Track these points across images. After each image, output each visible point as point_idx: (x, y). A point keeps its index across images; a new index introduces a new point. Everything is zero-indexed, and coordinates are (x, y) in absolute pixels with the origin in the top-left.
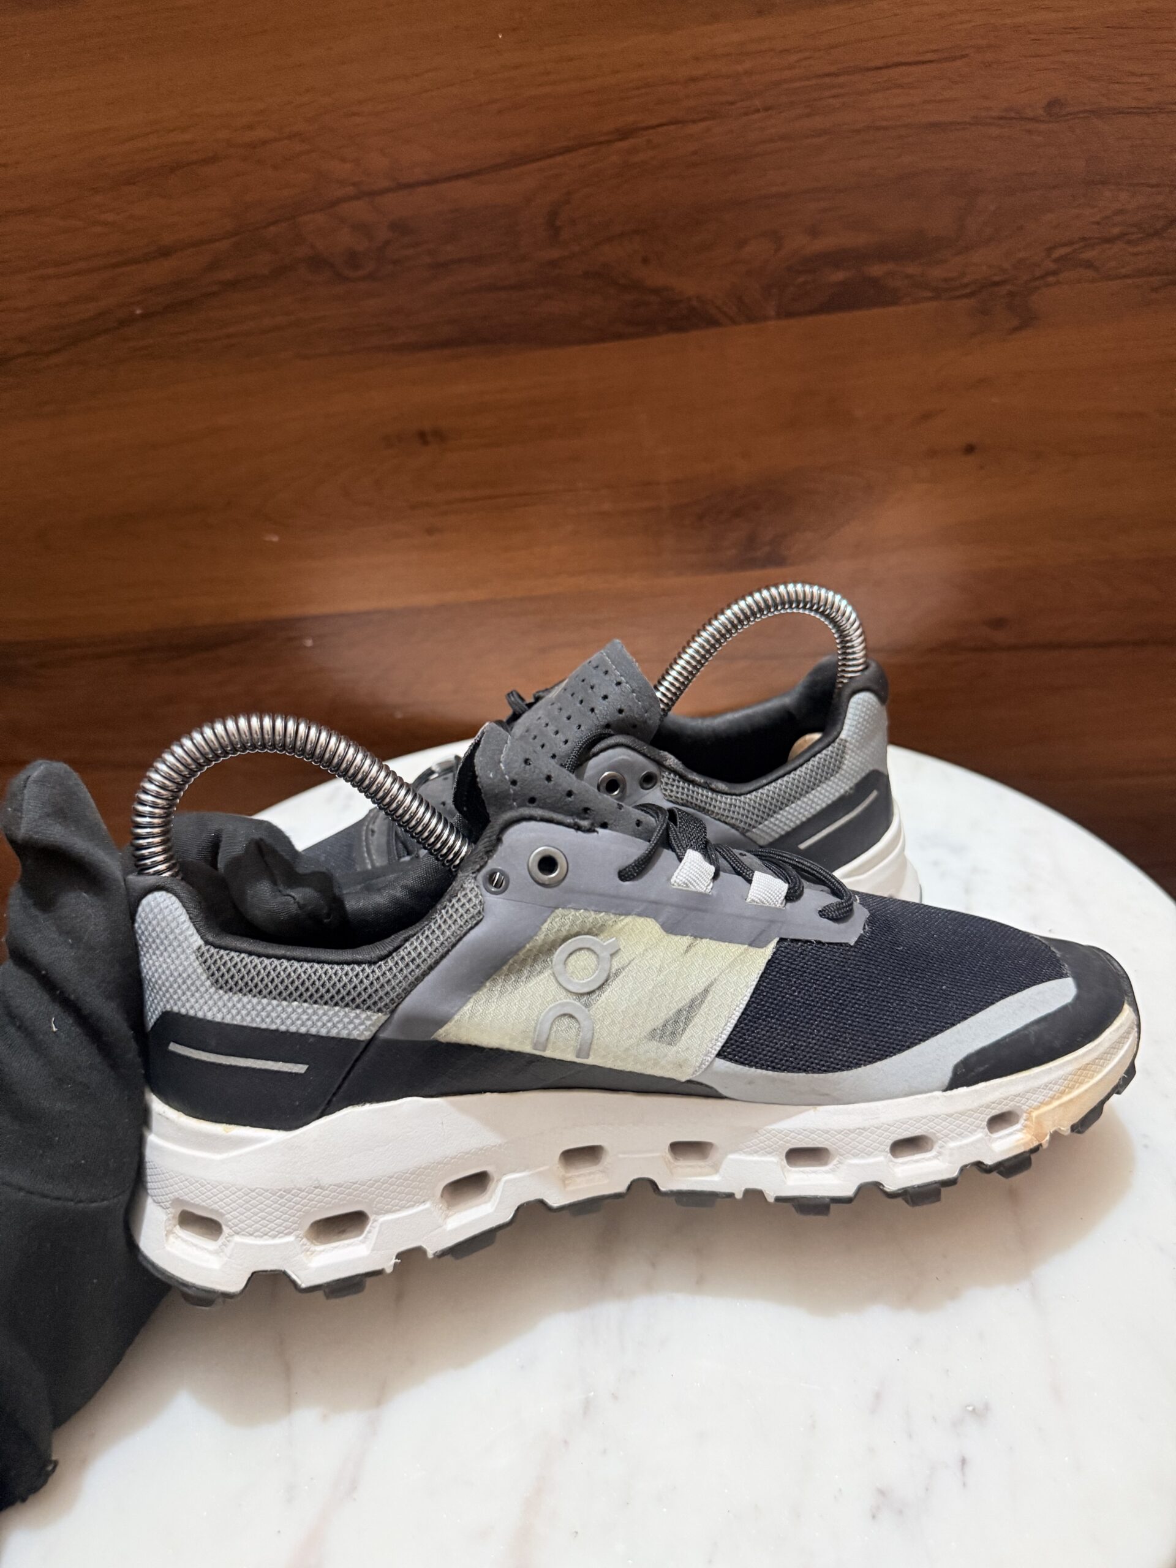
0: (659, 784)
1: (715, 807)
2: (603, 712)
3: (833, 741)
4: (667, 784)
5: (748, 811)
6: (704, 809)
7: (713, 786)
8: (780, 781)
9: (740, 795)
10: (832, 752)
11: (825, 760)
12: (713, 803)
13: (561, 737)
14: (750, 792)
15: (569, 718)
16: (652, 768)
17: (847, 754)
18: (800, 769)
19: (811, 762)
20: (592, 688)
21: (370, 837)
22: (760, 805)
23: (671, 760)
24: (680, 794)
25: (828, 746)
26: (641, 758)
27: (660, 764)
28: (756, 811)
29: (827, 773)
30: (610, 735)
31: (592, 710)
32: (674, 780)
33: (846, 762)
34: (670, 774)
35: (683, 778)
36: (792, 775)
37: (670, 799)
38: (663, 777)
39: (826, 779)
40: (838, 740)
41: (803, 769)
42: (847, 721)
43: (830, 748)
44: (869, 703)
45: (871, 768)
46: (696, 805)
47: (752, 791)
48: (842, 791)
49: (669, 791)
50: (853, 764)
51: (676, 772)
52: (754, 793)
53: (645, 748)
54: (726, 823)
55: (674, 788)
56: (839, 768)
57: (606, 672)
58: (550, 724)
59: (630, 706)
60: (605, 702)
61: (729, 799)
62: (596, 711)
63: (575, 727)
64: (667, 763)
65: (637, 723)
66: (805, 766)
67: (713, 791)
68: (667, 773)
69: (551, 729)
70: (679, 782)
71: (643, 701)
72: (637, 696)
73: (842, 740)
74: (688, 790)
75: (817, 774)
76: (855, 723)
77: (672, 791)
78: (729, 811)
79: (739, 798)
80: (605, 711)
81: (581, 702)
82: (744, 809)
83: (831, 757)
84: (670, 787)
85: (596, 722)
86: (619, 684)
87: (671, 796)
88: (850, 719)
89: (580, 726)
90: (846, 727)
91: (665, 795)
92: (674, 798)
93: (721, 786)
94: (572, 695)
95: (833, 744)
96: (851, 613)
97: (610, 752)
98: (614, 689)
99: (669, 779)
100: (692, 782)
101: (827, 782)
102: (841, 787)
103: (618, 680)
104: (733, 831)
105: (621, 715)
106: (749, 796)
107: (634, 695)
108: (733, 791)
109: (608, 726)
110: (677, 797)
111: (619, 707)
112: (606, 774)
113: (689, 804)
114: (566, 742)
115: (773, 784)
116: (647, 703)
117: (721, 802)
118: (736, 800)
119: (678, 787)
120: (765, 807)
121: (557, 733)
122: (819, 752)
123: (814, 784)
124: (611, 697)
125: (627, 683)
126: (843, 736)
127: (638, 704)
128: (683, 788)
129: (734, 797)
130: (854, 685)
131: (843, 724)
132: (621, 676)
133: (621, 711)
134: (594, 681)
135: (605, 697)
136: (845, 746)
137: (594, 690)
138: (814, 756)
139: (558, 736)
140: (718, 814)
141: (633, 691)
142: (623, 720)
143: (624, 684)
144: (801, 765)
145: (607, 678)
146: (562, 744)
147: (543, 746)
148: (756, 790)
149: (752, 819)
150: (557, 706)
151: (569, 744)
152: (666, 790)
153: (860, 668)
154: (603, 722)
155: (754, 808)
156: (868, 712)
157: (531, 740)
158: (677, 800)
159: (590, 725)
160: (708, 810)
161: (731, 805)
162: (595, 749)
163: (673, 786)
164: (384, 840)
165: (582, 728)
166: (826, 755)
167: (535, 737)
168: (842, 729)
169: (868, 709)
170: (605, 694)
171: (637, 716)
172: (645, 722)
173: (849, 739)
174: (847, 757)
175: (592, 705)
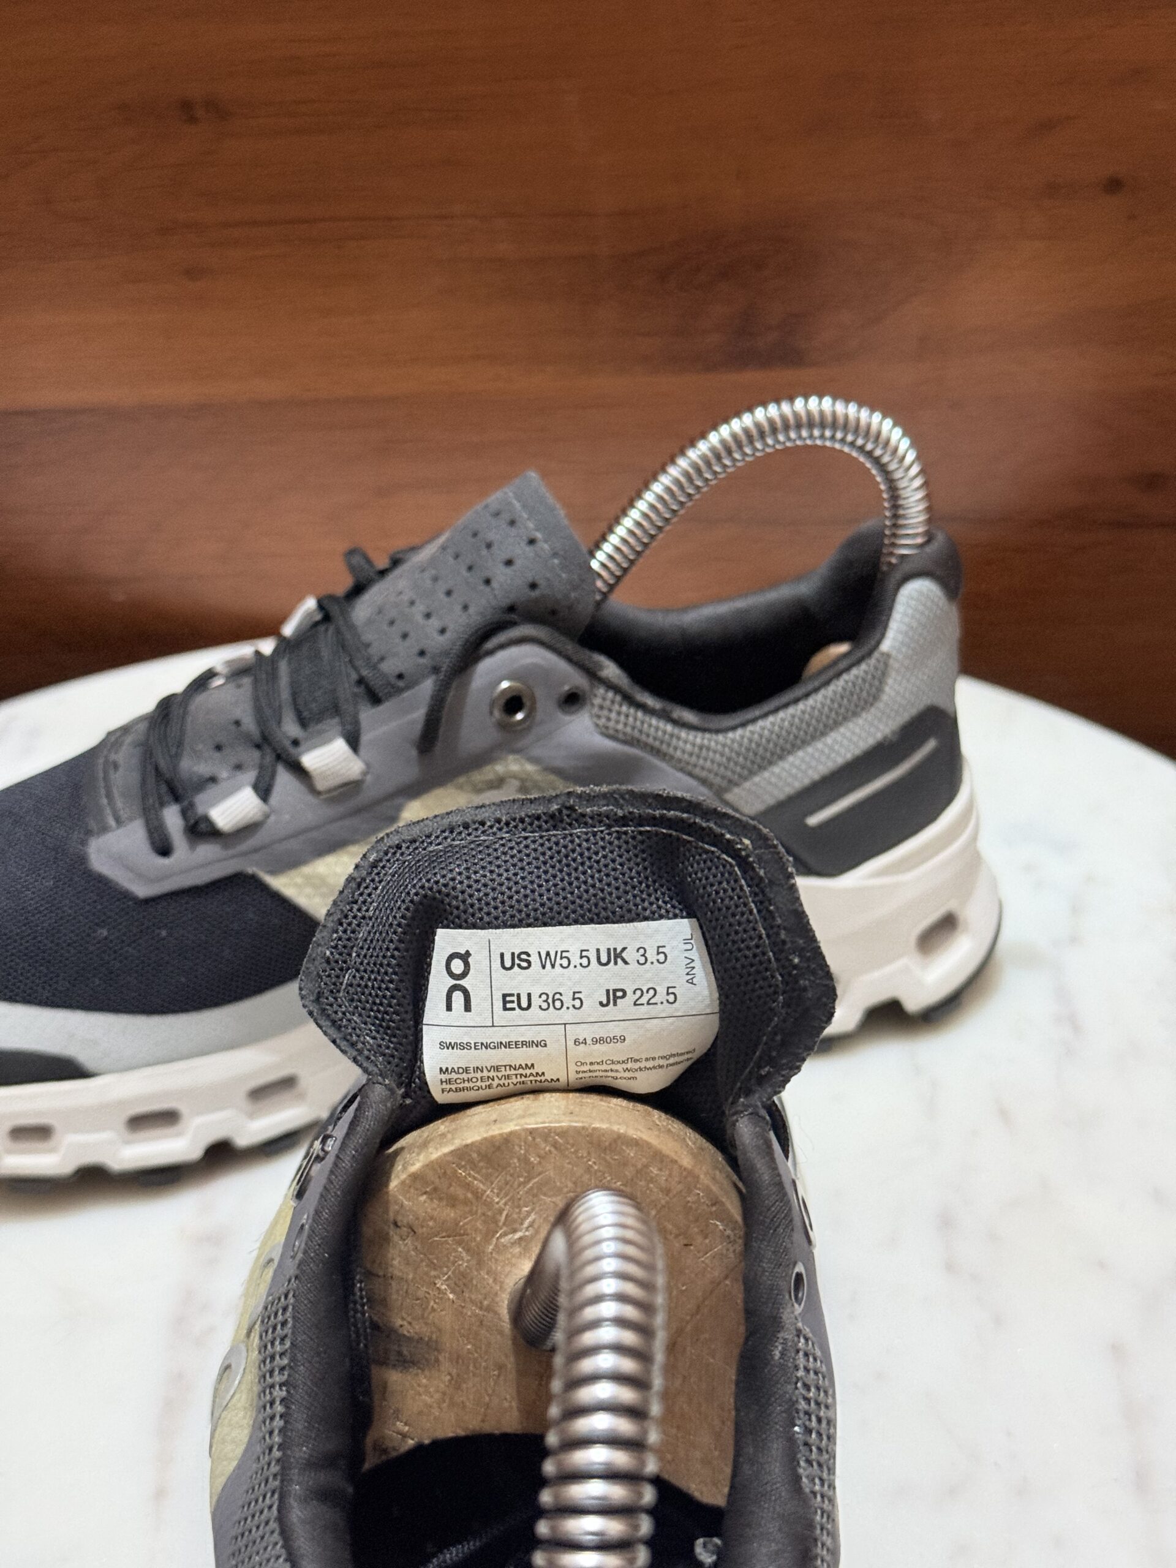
0: (588, 706)
1: (676, 748)
2: (505, 586)
3: (870, 654)
4: (601, 707)
5: (729, 759)
6: (659, 751)
7: (675, 715)
8: (781, 714)
9: (717, 732)
10: (865, 673)
11: (855, 685)
12: (674, 742)
13: (435, 623)
14: (734, 728)
15: (449, 593)
16: (576, 679)
17: (890, 676)
18: (814, 695)
19: (832, 686)
20: (489, 546)
21: (112, 772)
22: (748, 749)
23: (611, 670)
24: (621, 724)
25: (859, 663)
26: (561, 663)
27: (592, 674)
28: (741, 760)
29: (857, 706)
30: (513, 624)
31: (488, 582)
32: (613, 702)
33: (887, 690)
34: (607, 691)
35: (628, 699)
36: (801, 705)
37: (606, 733)
38: (596, 695)
39: (854, 714)
40: (876, 655)
41: (820, 696)
42: (892, 625)
43: (863, 667)
44: (929, 596)
45: (929, 702)
46: (646, 744)
47: (737, 727)
48: (879, 736)
49: (603, 720)
50: (898, 693)
51: (616, 689)
52: (740, 730)
53: (570, 647)
54: (690, 774)
55: (613, 715)
56: (876, 698)
57: (512, 523)
58: (417, 601)
59: (548, 580)
60: (509, 571)
61: (699, 738)
62: (495, 584)
63: (458, 608)
64: (603, 674)
65: (558, 607)
66: (823, 691)
67: (675, 722)
68: (602, 690)
69: (420, 608)
70: (621, 705)
71: (569, 573)
72: (560, 563)
73: (883, 654)
74: (635, 719)
75: (840, 705)
76: (904, 629)
77: (608, 720)
78: (698, 757)
79: (714, 736)
80: (507, 584)
81: (470, 568)
82: (722, 755)
83: (865, 681)
84: (606, 712)
85: (494, 603)
86: (532, 542)
87: (608, 728)
88: (896, 620)
89: (465, 607)
90: (890, 633)
91: (597, 724)
92: (611, 731)
93: (689, 716)
94: (456, 557)
95: (868, 660)
96: (907, 450)
97: (512, 650)
98: (524, 551)
99: (605, 699)
100: (642, 707)
101: (856, 719)
102: (878, 729)
103: (532, 536)
104: (703, 790)
105: (533, 593)
106: (731, 734)
107: (556, 561)
108: (706, 726)
109: (511, 609)
110: (617, 731)
111: (530, 579)
112: (505, 685)
113: (635, 742)
114: (443, 631)
115: (771, 718)
116: (576, 578)
117: (686, 742)
118: (710, 739)
119: (619, 713)
121: (428, 616)
122: (846, 672)
123: (835, 722)
124: (519, 563)
125: (546, 541)
126: (886, 646)
127: (560, 576)
128: (627, 716)
129: (708, 735)
130: (907, 568)
131: (885, 627)
132: (537, 530)
133: (533, 586)
134: (492, 536)
135: (509, 563)
136: (886, 665)
137: (492, 549)
138: (838, 676)
139: (430, 620)
140: (680, 760)
141: (555, 555)
142: (536, 601)
143: (540, 543)
144: (816, 690)
145: (513, 531)
146: (435, 635)
147: (404, 636)
148: (743, 725)
149: (734, 772)
150: (429, 574)
151: (448, 635)
152: (599, 717)
153: (919, 540)
154: (506, 602)
155: (738, 754)
156: (927, 611)
157: (385, 627)
158: (616, 735)
159: (482, 605)
160: (665, 754)
161: (701, 747)
162: (490, 645)
163: (610, 710)
164: (135, 777)
165: (471, 610)
166: (857, 677)
167: (392, 623)
168: (884, 635)
169: (927, 606)
170: (509, 557)
171: (559, 596)
172: (570, 608)
173: (894, 653)
174: (890, 681)
175: (487, 574)
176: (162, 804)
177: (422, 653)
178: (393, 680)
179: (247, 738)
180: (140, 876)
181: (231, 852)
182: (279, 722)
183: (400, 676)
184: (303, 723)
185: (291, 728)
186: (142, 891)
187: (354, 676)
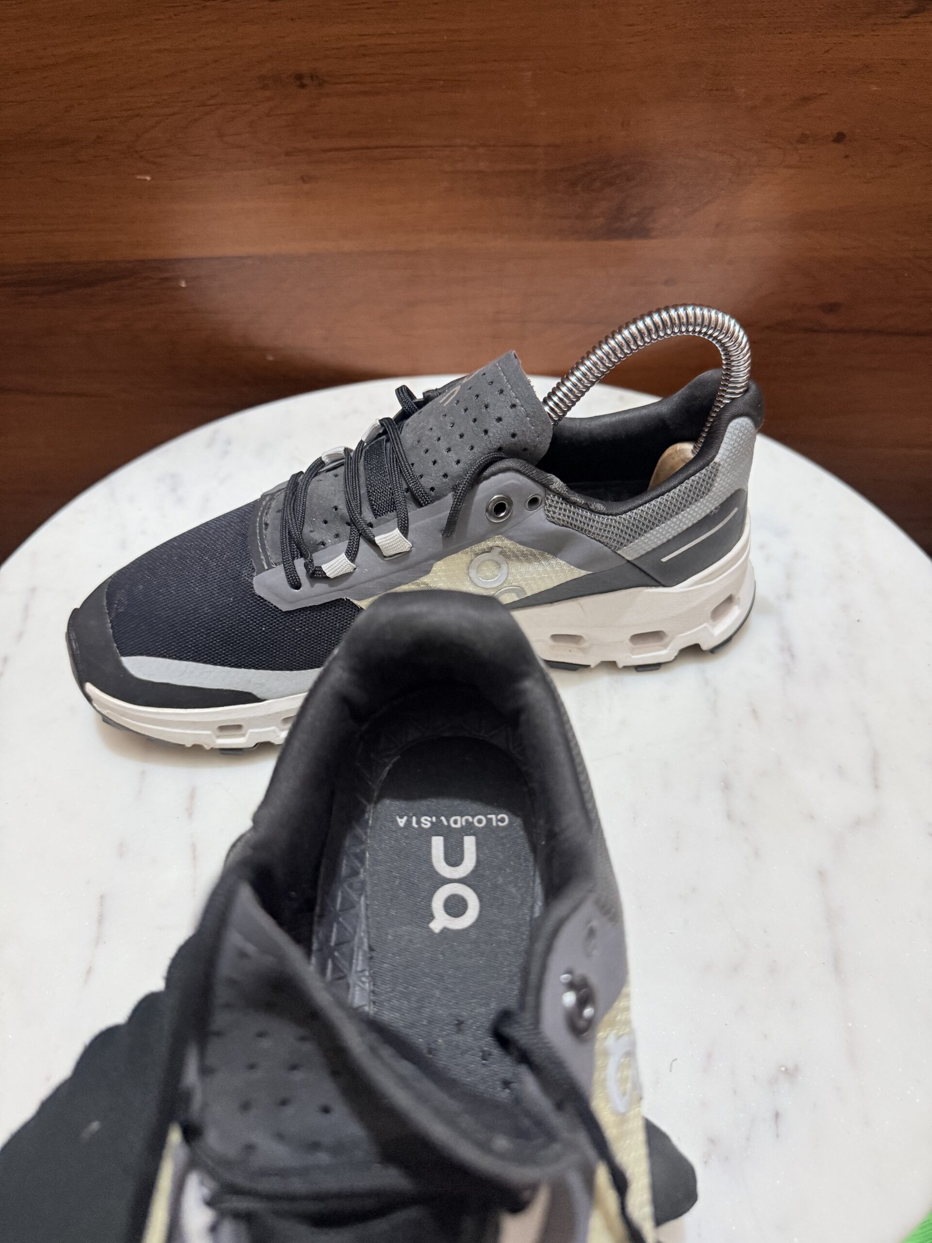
0: (543, 505)
1: (592, 527)
2: (497, 435)
3: (707, 464)
4: (550, 506)
5: (622, 531)
6: (582, 529)
7: (592, 507)
8: (653, 502)
9: (616, 515)
10: (705, 475)
11: (698, 483)
12: (591, 523)
13: (453, 456)
14: (625, 512)
15: (462, 436)
16: (537, 490)
17: (719, 477)
18: (673, 490)
19: (684, 485)
20: (487, 406)
21: (264, 529)
22: (633, 525)
23: (557, 483)
24: (562, 515)
25: (702, 469)
26: (529, 482)
27: (546, 487)
28: (629, 531)
29: (698, 496)
30: (501, 459)
31: (486, 432)
32: (557, 502)
33: (716, 484)
34: (554, 496)
35: (566, 500)
36: (665, 497)
37: (552, 520)
38: (548, 499)
39: (696, 500)
40: (712, 462)
41: (676, 490)
42: (723, 445)
43: (704, 471)
44: (746, 429)
46: (575, 526)
47: (627, 512)
48: (708, 511)
49: (551, 513)
50: (722, 485)
51: (559, 495)
52: (629, 513)
53: (535, 472)
54: (600, 541)
55: (557, 511)
56: (709, 490)
57: (501, 392)
58: (442, 438)
59: (523, 431)
60: (499, 425)
61: (605, 519)
62: (490, 434)
63: (467, 448)
64: (553, 487)
65: (528, 447)
66: (679, 488)
67: (592, 511)
68: (551, 496)
69: (443, 445)
70: (562, 504)
71: (536, 426)
72: (530, 420)
73: (716, 462)
74: (570, 511)
75: (689, 496)
76: (730, 448)
77: (554, 513)
78: (605, 531)
79: (615, 517)
80: (498, 434)
81: (475, 420)
82: (618, 529)
83: (704, 480)
84: (553, 509)
85: (489, 446)
86: (514, 406)
87: (553, 518)
88: (726, 443)
89: (472, 448)
90: (721, 451)
91: (547, 515)
92: (556, 519)
93: (600, 507)
94: (466, 410)
95: (707, 468)
96: (743, 338)
97: (501, 476)
98: (509, 412)
99: (553, 501)
100: (574, 504)
101: (696, 503)
102: (708, 507)
103: (514, 402)
104: (606, 548)
105: (513, 439)
106: (624, 516)
107: (527, 419)
108: (610, 512)
109: (500, 449)
110: (559, 519)
111: (512, 431)
112: (495, 497)
113: (569, 525)
114: (458, 462)
115: (647, 505)
116: (540, 428)
117: (598, 522)
118: (611, 520)
119: (560, 509)
120: (637, 527)
121: (449, 450)
122: (693, 474)
123: (685, 506)
124: (505, 420)
125: (522, 406)
126: (718, 458)
127: (530, 428)
128: (565, 510)
129: (610, 517)
130: (733, 410)
131: (719, 447)
132: (516, 399)
133: (514, 435)
134: (488, 400)
135: (499, 419)
136: (717, 469)
137: (488, 409)
138: (688, 478)
139: (450, 454)
140: (594, 533)
141: (527, 415)
142: (515, 444)
143: (519, 408)
144: (675, 487)
145: (502, 398)
146: (454, 464)
147: (435, 462)
148: (630, 510)
149: (624, 538)
150: (449, 419)
151: (461, 464)
152: (549, 511)
153: (741, 390)
154: (496, 445)
155: (627, 528)
156: (744, 437)
157: (423, 453)
158: (558, 521)
159: (483, 447)
160: (586, 530)
161: (606, 525)
162: (486, 473)
163: (556, 507)
164: (278, 536)
165: (475, 450)
166: (699, 478)
167: (427, 451)
168: (717, 452)
169: (744, 434)
170: (499, 416)
171: (529, 441)
172: (535, 446)
173: (722, 463)
174: (718, 479)
175: (487, 427)
176: (293, 559)
177: (445, 476)
178: (428, 491)
179: (342, 518)
180: (284, 600)
181: (335, 588)
182: (361, 513)
183: (432, 489)
184: (376, 515)
185: (368, 515)
186: (285, 608)
187: (405, 486)
